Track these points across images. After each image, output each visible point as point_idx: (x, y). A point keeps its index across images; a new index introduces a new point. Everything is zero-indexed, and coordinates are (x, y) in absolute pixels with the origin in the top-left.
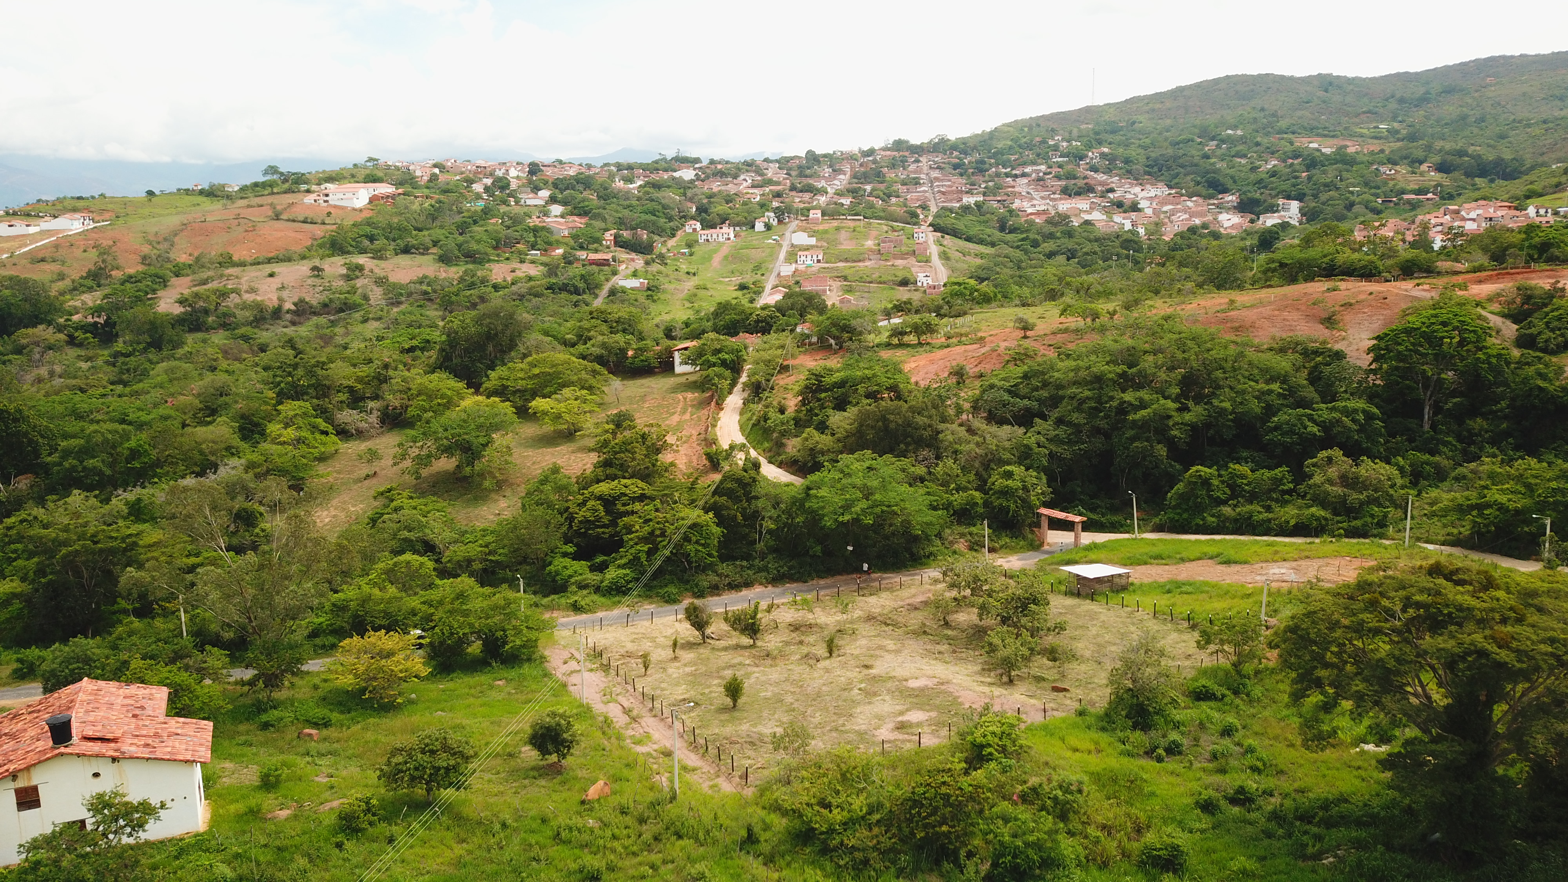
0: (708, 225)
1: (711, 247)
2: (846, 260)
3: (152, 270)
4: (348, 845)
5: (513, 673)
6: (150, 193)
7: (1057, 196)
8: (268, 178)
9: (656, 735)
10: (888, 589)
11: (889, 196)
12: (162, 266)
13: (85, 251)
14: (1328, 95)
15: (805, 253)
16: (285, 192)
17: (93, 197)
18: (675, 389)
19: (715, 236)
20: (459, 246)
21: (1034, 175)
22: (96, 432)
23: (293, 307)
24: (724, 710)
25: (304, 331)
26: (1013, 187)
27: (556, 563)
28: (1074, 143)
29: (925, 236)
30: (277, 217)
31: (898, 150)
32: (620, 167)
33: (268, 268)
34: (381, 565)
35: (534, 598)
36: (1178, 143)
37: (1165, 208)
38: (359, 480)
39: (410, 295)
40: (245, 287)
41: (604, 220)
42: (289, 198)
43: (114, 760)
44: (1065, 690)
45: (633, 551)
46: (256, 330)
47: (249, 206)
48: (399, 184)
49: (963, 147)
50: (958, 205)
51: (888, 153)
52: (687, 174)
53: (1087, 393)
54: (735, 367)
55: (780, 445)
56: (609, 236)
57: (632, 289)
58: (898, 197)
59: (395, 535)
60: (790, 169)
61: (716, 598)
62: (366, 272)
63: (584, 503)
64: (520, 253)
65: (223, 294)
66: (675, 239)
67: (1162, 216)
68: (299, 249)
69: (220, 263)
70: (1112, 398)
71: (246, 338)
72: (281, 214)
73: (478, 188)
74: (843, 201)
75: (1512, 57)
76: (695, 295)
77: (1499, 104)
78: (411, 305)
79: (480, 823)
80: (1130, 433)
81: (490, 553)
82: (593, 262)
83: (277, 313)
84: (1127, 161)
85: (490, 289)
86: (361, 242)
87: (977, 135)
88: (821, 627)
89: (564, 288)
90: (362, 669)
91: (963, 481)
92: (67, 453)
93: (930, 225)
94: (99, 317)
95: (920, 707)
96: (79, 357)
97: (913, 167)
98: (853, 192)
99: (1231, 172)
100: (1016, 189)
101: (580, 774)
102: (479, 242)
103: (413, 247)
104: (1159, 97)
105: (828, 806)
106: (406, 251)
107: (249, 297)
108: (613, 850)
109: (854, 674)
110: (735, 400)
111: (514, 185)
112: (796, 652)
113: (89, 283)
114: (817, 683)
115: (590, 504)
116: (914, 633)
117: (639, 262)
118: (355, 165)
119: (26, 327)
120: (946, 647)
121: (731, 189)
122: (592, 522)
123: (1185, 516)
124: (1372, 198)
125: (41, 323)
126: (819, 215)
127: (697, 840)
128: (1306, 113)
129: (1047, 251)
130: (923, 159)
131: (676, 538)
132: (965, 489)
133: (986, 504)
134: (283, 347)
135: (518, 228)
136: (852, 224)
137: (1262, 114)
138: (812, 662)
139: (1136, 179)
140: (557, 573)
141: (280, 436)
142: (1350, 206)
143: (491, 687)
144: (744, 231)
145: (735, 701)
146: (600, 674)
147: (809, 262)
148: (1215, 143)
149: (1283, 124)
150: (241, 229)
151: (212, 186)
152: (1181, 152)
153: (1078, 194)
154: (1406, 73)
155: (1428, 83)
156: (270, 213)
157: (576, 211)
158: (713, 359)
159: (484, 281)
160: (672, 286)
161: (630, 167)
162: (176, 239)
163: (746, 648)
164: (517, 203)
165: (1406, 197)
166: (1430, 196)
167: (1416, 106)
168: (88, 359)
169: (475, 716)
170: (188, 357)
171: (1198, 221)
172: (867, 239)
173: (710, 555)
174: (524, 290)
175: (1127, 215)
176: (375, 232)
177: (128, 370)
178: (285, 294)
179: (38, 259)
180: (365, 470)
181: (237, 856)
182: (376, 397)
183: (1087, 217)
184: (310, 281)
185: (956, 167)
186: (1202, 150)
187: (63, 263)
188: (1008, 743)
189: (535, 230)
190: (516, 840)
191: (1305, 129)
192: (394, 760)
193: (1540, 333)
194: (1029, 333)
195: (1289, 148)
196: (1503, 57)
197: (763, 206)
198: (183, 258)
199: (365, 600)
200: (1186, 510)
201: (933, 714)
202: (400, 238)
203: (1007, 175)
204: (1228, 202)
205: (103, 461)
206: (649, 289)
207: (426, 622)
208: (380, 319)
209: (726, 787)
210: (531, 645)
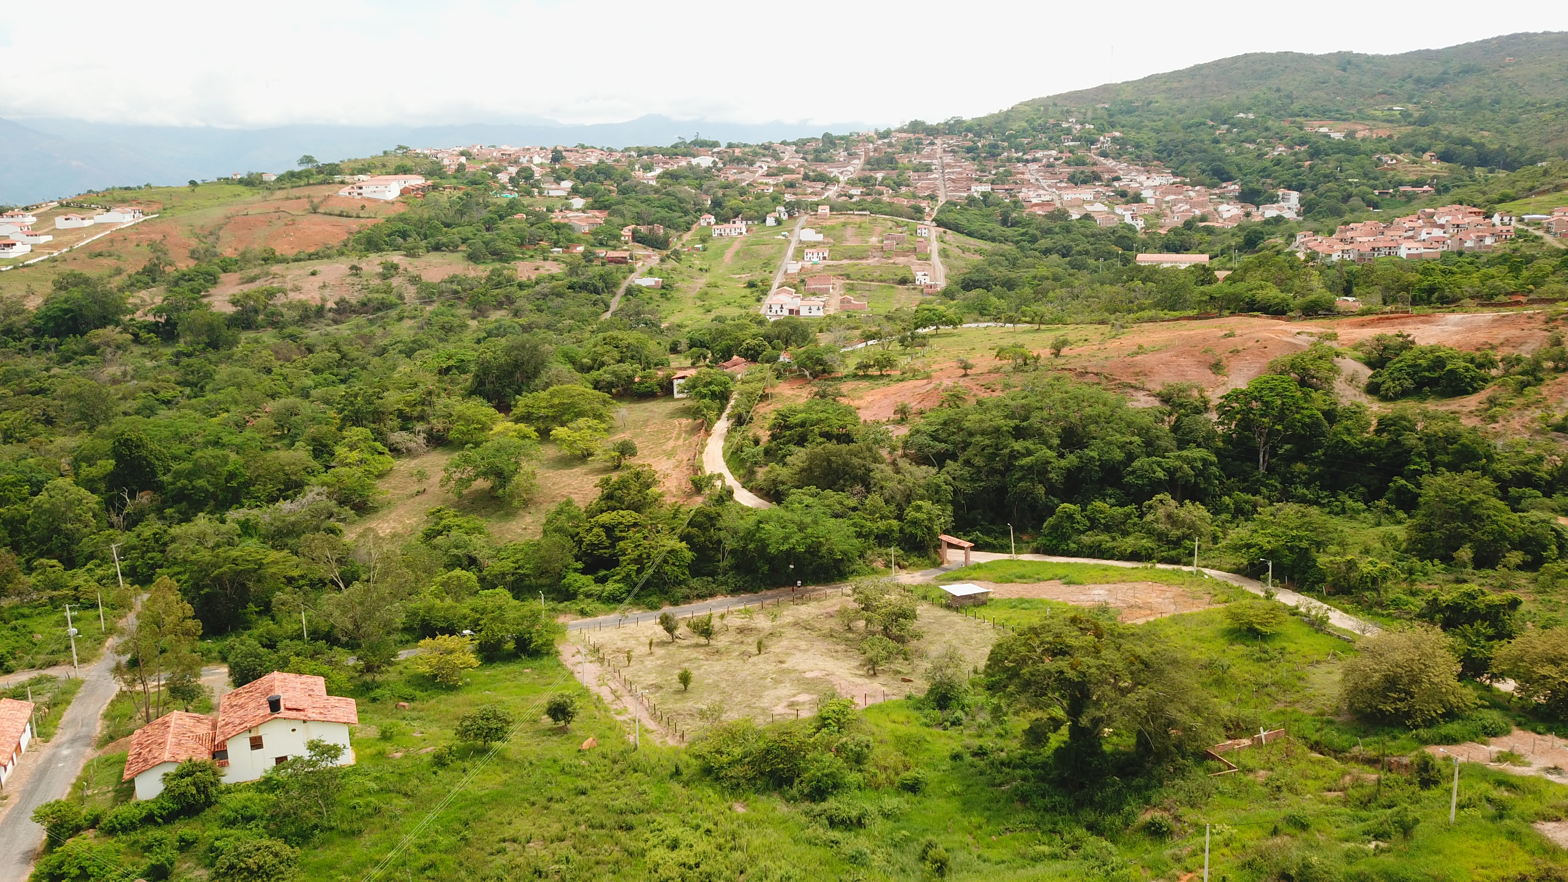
0: (723, 219)
1: (723, 242)
2: (851, 258)
3: (204, 266)
4: (440, 772)
5: (536, 664)
6: (193, 183)
7: (1063, 185)
8: (303, 168)
9: (631, 709)
10: (816, 599)
11: (899, 185)
12: (210, 261)
13: (138, 245)
14: (1346, 74)
15: (812, 250)
16: (320, 184)
17: (139, 188)
18: (674, 414)
19: (728, 231)
20: (486, 244)
21: (1044, 160)
22: (201, 457)
23: (334, 306)
24: (678, 692)
25: (345, 330)
26: (1023, 173)
27: (568, 577)
28: (1087, 126)
29: (929, 231)
30: (315, 212)
31: (914, 132)
32: (640, 152)
33: (312, 265)
34: (438, 579)
35: (552, 604)
36: (1189, 127)
37: (1168, 198)
38: (412, 496)
39: (441, 294)
40: (289, 286)
41: (623, 215)
42: (325, 190)
43: (305, 721)
44: (910, 681)
45: (626, 570)
46: (301, 329)
47: (287, 199)
48: (429, 174)
49: (978, 128)
50: (965, 195)
51: (904, 135)
52: (705, 161)
53: (987, 442)
54: (723, 397)
55: (752, 473)
56: (626, 232)
57: (648, 287)
58: (908, 186)
59: (447, 551)
60: (806, 153)
61: (687, 606)
62: (400, 271)
63: (591, 529)
64: (544, 251)
65: (271, 295)
66: (690, 233)
67: (1164, 206)
68: (335, 243)
69: (264, 260)
70: (1006, 447)
71: (293, 337)
72: (318, 207)
73: (503, 177)
74: (853, 191)
75: (1535, 34)
76: (706, 294)
77: (1516, 85)
78: (443, 304)
79: (516, 762)
80: (1018, 475)
81: (519, 568)
82: (612, 260)
83: (320, 312)
84: (1138, 146)
85: (515, 288)
86: (395, 240)
87: (993, 116)
88: (759, 631)
89: (584, 287)
90: (434, 661)
91: (886, 510)
92: (178, 475)
93: (933, 220)
94: (161, 317)
95: (807, 691)
96: (144, 355)
97: (928, 149)
98: (865, 181)
99: (1237, 159)
100: (1025, 177)
101: (579, 733)
102: (505, 239)
103: (444, 245)
104: (1176, 75)
105: (721, 753)
106: (437, 248)
107: (294, 296)
108: (595, 778)
109: (771, 667)
110: (722, 426)
111: (537, 176)
112: (737, 649)
113: (145, 278)
114: (744, 674)
115: (595, 530)
116: (824, 636)
117: (654, 257)
118: (385, 153)
119: (97, 328)
120: (843, 647)
121: (747, 178)
122: (597, 545)
123: (1054, 542)
124: (1369, 190)
125: (109, 324)
126: (828, 211)
127: (646, 773)
128: (1322, 94)
129: (1043, 247)
130: (938, 141)
131: (658, 561)
132: (888, 518)
133: (901, 530)
134: (329, 351)
135: (542, 225)
136: (858, 219)
137: (1277, 95)
138: (746, 657)
139: (1144, 166)
140: (570, 585)
141: (346, 458)
142: (1347, 198)
143: (521, 674)
144: (755, 226)
145: (686, 686)
146: (598, 665)
147: (815, 260)
148: (1226, 126)
149: (1295, 107)
150: (280, 223)
151: (250, 175)
152: (1193, 137)
153: (1084, 182)
154: (1428, 50)
155: (1447, 62)
156: (308, 206)
157: (597, 205)
158: (704, 391)
159: (510, 280)
160: (685, 284)
161: (650, 153)
162: (221, 233)
163: (702, 646)
164: (540, 193)
165: (1402, 189)
166: (1426, 188)
167: (1433, 86)
168: (154, 358)
169: (511, 695)
170: (244, 360)
171: (1198, 212)
172: (871, 235)
173: (684, 574)
174: (546, 290)
175: (1128, 206)
176: (407, 227)
177: (192, 372)
178: (327, 292)
179: (95, 254)
180: (416, 488)
181: (377, 778)
182: (421, 418)
183: (1089, 208)
184: (349, 280)
185: (969, 150)
186: (1213, 134)
187: (119, 257)
188: (841, 717)
189: (557, 227)
190: (538, 772)
191: (1317, 111)
192: (464, 724)
193: (1384, 382)
194: (969, 371)
195: (1297, 134)
196: (1527, 35)
197: (776, 199)
198: (228, 252)
199: (430, 609)
200: (1055, 538)
201: (815, 696)
202: (432, 236)
203: (1019, 160)
204: (1230, 192)
205: (208, 482)
206: (663, 288)
207: (475, 626)
208: (414, 317)
209: (671, 742)
210: (549, 644)
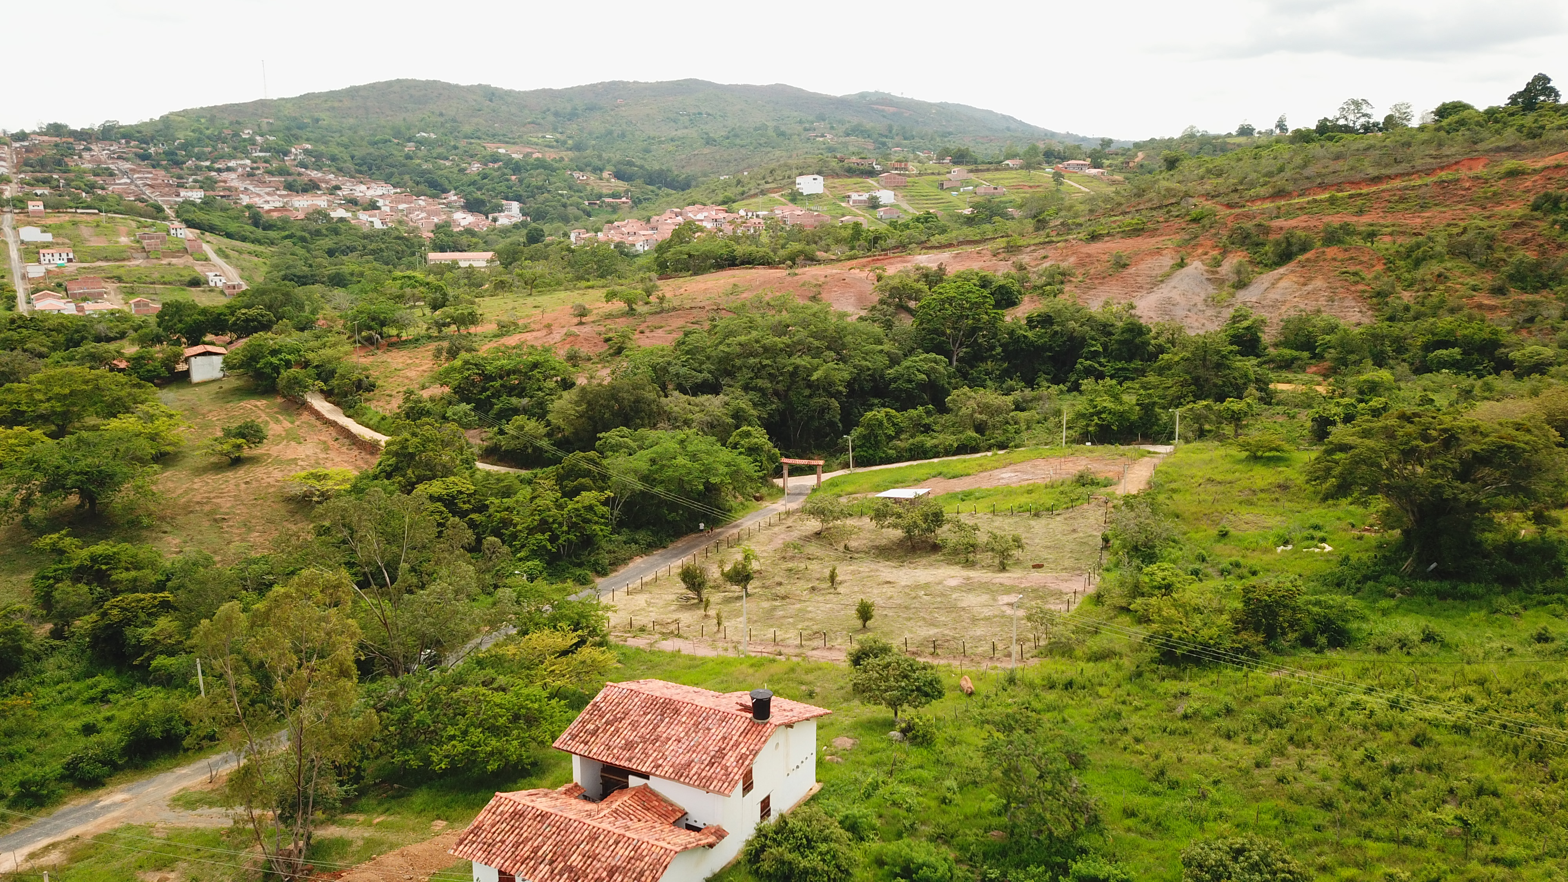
7: (283, 192)
14: (494, 104)
15: (51, 251)
21: (241, 170)
26: (225, 181)
28: (269, 138)
29: (183, 232)
31: (58, 136)
36: (376, 143)
37: (401, 207)
51: (46, 138)
53: (767, 362)
67: (404, 214)
70: (785, 365)
77: (631, 123)
80: (808, 392)
84: (333, 159)
87: (152, 123)
93: (180, 221)
97: (89, 154)
99: (441, 173)
100: (231, 185)
123: (870, 452)
124: (580, 200)
126: (42, 207)
128: (482, 120)
130: (96, 147)
137: (443, 119)
138: (827, 592)
139: (354, 177)
145: (865, 622)
147: (60, 262)
148: (412, 144)
149: (466, 129)
152: (384, 152)
153: (305, 191)
165: (604, 200)
166: (624, 199)
171: (439, 220)
172: (119, 236)
175: (370, 213)
183: (333, 214)
185: (143, 157)
186: (403, 150)
191: (488, 135)
194: (584, 320)
195: (484, 152)
200: (870, 448)
203: (210, 169)
204: (454, 202)
